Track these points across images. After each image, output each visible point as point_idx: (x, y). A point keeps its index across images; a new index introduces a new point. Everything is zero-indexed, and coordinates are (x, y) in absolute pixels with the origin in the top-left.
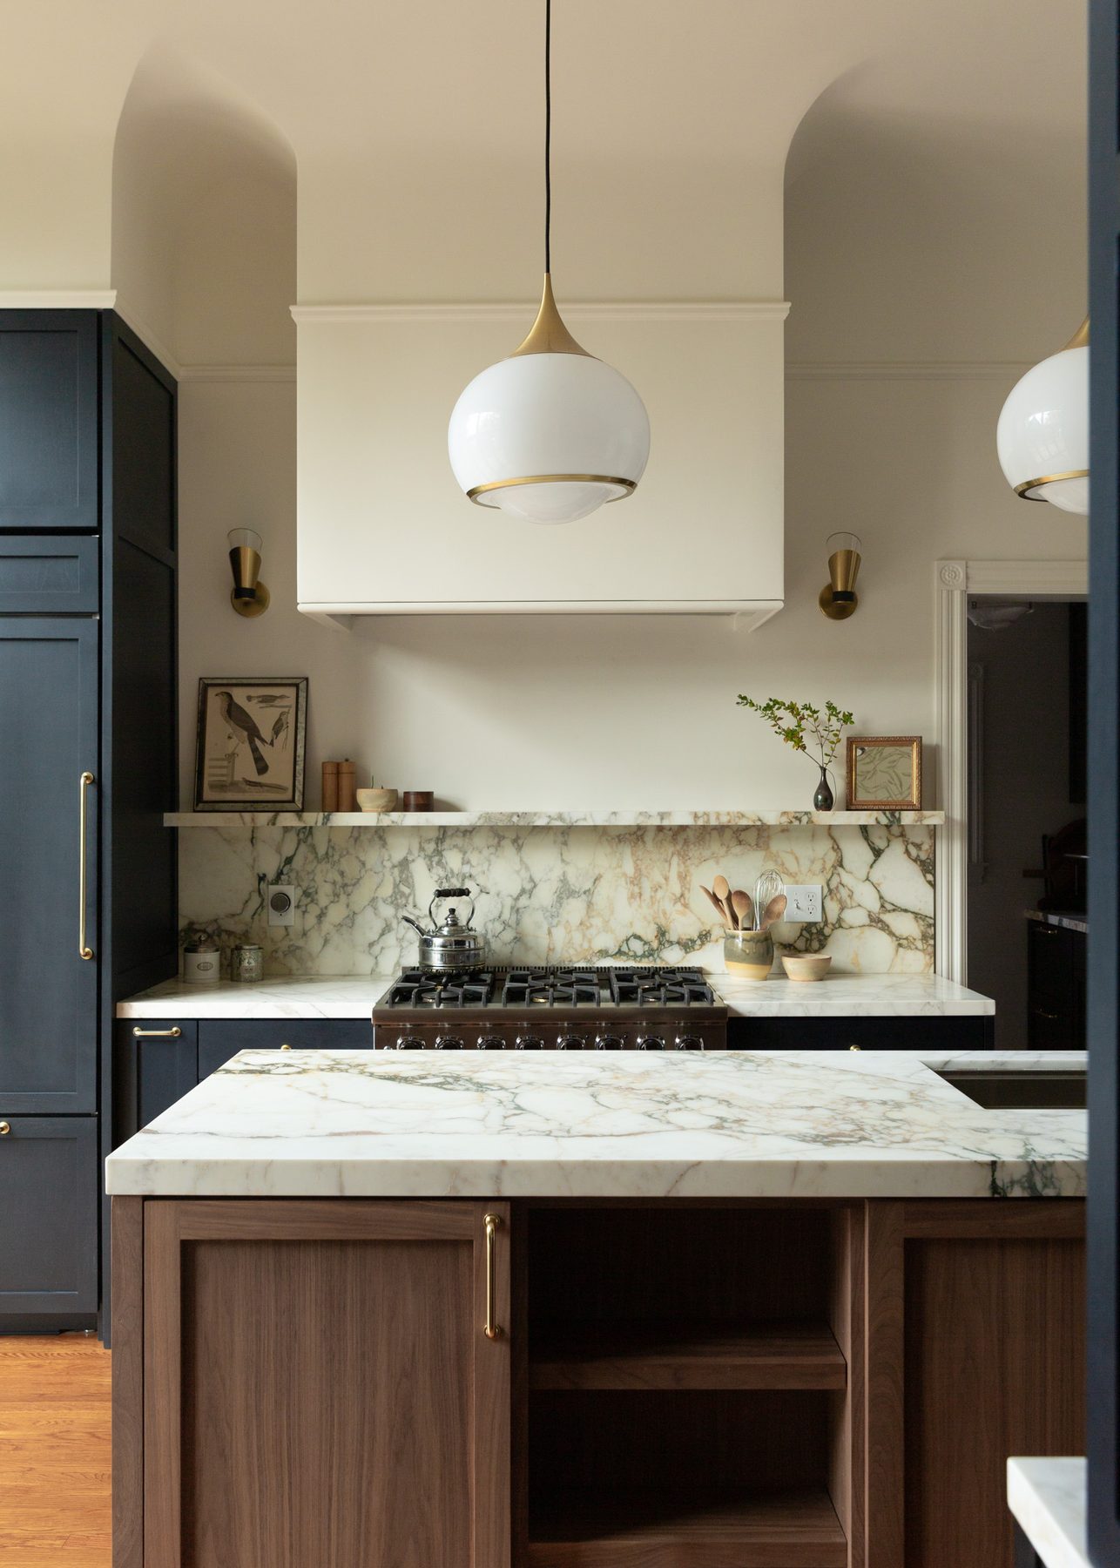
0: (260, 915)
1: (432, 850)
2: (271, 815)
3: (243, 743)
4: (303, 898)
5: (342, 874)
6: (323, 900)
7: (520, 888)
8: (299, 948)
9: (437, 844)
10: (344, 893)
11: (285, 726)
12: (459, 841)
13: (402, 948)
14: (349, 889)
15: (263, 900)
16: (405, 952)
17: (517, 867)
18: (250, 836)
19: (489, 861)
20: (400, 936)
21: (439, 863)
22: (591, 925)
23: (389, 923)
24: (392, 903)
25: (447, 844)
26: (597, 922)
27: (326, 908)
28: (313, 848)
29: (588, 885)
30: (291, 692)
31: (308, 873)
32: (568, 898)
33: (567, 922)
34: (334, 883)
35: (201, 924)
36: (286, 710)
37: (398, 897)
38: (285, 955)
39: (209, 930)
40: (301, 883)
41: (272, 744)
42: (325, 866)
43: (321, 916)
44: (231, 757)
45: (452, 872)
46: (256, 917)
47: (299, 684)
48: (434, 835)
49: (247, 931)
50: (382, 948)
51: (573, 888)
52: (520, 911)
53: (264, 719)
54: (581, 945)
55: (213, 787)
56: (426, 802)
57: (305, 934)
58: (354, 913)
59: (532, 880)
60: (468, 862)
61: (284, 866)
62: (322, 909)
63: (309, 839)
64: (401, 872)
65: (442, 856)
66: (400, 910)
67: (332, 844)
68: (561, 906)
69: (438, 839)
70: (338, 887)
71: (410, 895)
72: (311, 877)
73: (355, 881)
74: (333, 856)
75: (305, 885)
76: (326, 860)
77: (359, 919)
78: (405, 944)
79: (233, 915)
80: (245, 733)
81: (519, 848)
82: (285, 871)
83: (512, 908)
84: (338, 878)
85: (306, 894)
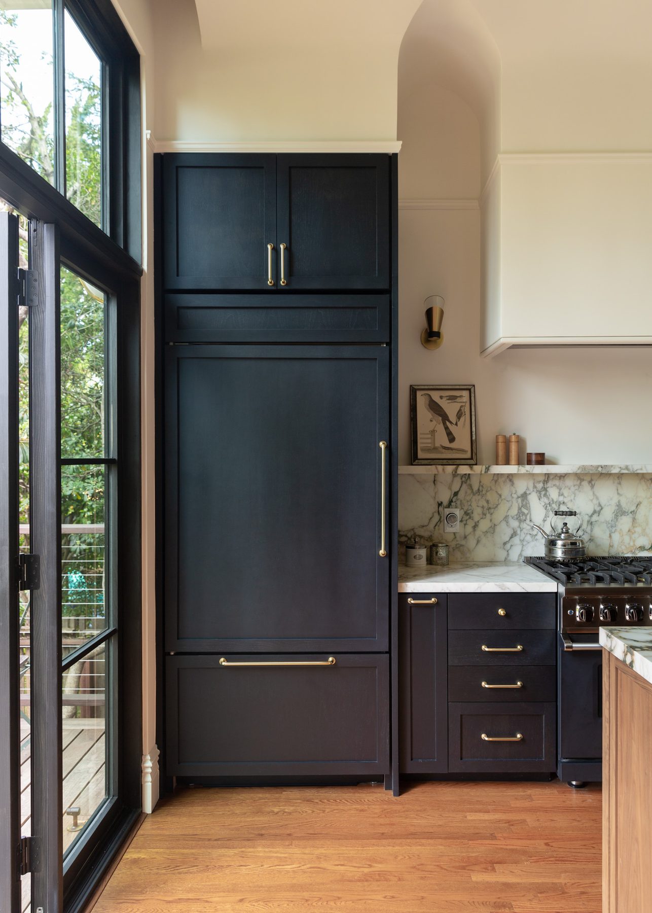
0: (439, 526)
1: (541, 488)
2: (455, 466)
3: (439, 424)
4: (465, 516)
5: (488, 502)
6: (476, 517)
7: (593, 510)
8: (462, 546)
9: (544, 484)
10: (489, 513)
11: (463, 414)
12: (557, 482)
13: (523, 545)
14: (492, 511)
15: (441, 517)
16: (525, 548)
17: (591, 497)
18: (433, 480)
19: (575, 494)
20: (522, 538)
21: (545, 495)
22: (635, 532)
23: (515, 531)
24: (517, 519)
25: (549, 484)
26: (638, 530)
27: (478, 521)
28: (470, 486)
29: (633, 508)
30: (465, 394)
31: (468, 501)
32: (621, 516)
33: (621, 530)
34: (483, 507)
35: (404, 532)
36: (464, 404)
37: (521, 515)
38: (454, 550)
39: (409, 535)
40: (463, 507)
41: (456, 424)
42: (477, 497)
43: (475, 527)
44: (433, 432)
45: (553, 500)
46: (437, 527)
47: (470, 389)
48: (542, 478)
49: (431, 536)
50: (512, 546)
51: (624, 509)
52: (593, 523)
53: (451, 409)
54: (629, 544)
55: (422, 450)
56: (541, 459)
57: (465, 537)
58: (495, 525)
59: (600, 505)
60: (562, 495)
61: (453, 497)
62: (475, 523)
63: (468, 481)
64: (523, 501)
65: (547, 491)
66: (522, 523)
67: (481, 484)
68: (617, 520)
69: (544, 481)
70: (485, 509)
71: (528, 514)
72: (469, 504)
73: (495, 506)
74: (482, 491)
75: (465, 508)
76: (478, 493)
77: (498, 529)
78: (524, 543)
79: (423, 526)
80: (440, 418)
81: (592, 487)
82: (454, 500)
83: (588, 522)
84: (485, 504)
85: (466, 513)
